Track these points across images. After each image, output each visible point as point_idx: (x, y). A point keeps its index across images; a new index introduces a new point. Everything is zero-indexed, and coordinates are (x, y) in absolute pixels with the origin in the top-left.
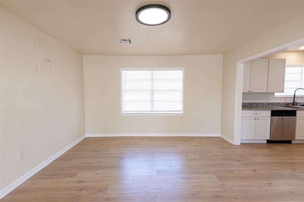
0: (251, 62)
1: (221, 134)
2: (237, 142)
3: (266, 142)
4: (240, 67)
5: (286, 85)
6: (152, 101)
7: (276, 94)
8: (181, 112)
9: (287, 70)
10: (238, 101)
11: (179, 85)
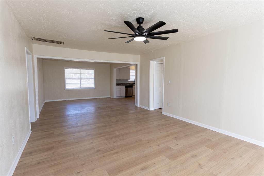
0: (119, 69)
1: (111, 96)
2: (115, 97)
3: (124, 97)
4: (115, 70)
5: (131, 77)
6: (80, 83)
7: (129, 80)
8: (94, 88)
9: (131, 71)
10: (115, 83)
11: (93, 76)
